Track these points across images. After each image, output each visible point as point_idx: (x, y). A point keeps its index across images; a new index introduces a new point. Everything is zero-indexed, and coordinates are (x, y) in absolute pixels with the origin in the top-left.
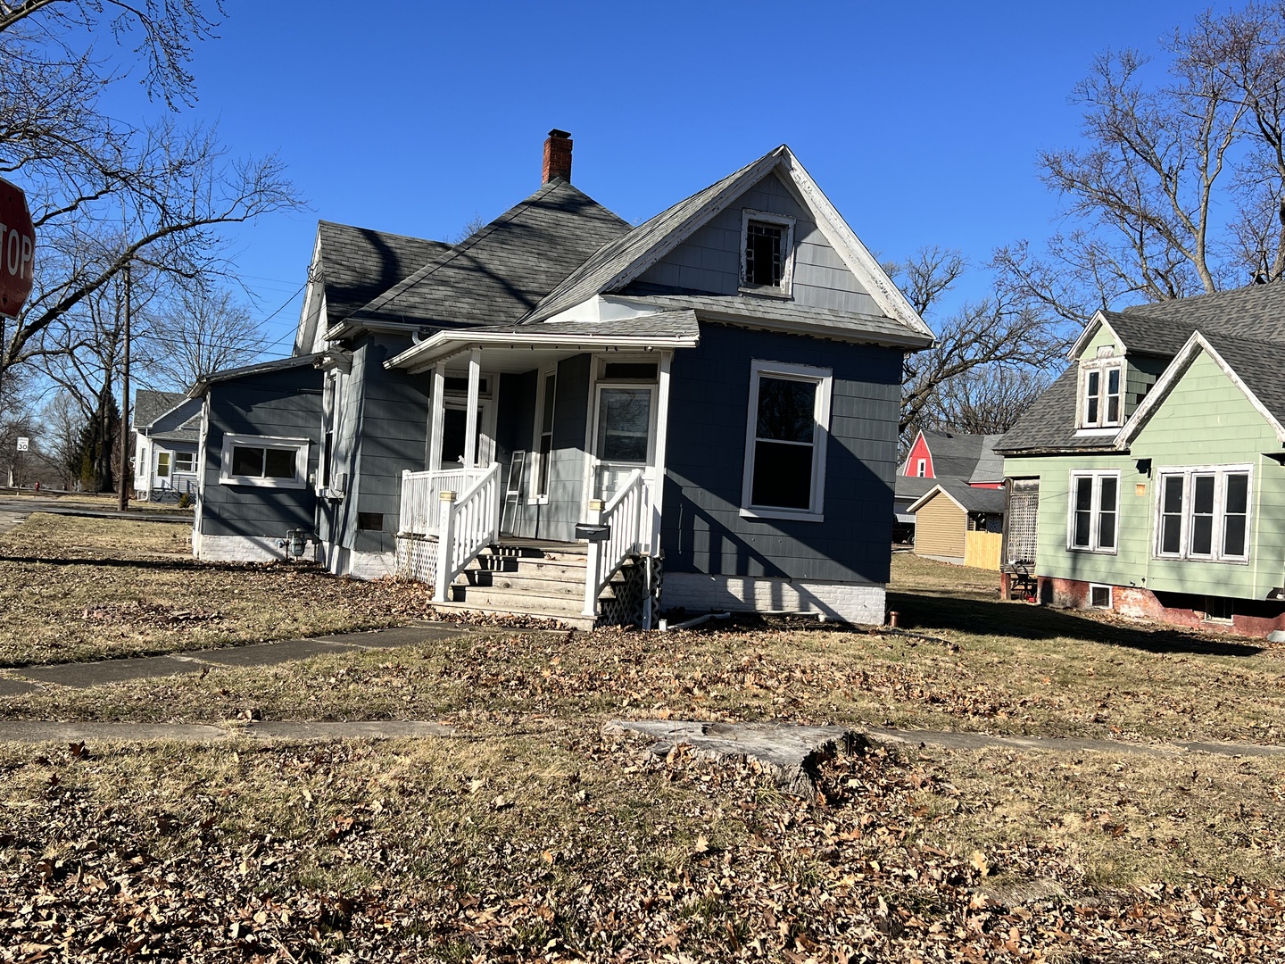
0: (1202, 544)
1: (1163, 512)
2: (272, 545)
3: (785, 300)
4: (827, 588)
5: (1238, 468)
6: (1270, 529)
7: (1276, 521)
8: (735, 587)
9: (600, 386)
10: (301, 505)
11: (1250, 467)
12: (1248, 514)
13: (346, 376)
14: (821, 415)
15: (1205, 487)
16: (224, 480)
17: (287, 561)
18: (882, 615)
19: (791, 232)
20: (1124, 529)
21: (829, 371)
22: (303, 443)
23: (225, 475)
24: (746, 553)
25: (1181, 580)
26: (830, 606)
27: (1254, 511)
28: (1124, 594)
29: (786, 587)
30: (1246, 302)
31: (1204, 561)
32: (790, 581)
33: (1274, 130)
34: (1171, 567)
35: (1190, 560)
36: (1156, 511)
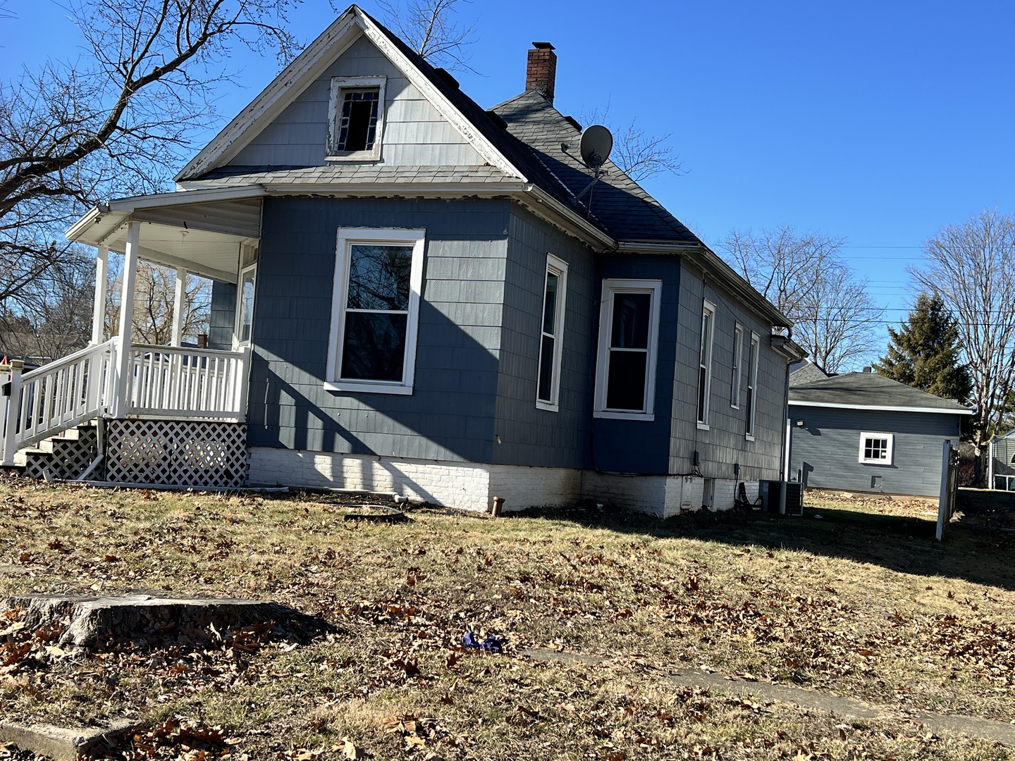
3: (374, 162)
4: (421, 468)
8: (323, 464)
9: (243, 271)
18: (484, 500)
19: (382, 92)
21: (422, 231)
24: (332, 429)
26: (424, 488)
29: (376, 465)
32: (380, 459)
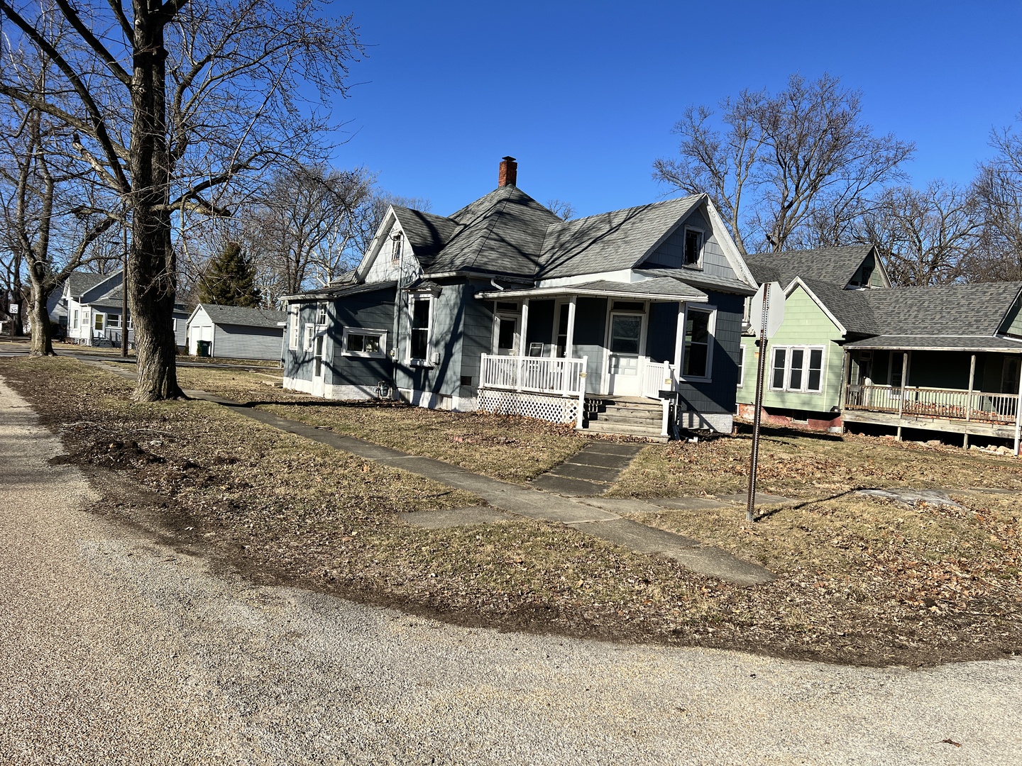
0: (796, 383)
1: (773, 367)
2: (368, 390)
3: (700, 271)
4: (711, 415)
5: (817, 346)
6: (832, 377)
7: (834, 373)
9: (612, 314)
10: (383, 367)
11: (824, 347)
12: (822, 370)
13: (436, 299)
14: (711, 329)
15: (798, 356)
16: (344, 353)
17: (378, 399)
18: (731, 428)
19: (703, 236)
20: (746, 375)
21: (716, 307)
22: (384, 332)
23: (344, 350)
25: (783, 402)
26: (713, 425)
27: (825, 368)
28: (746, 408)
29: (695, 415)
30: (801, 258)
31: (797, 392)
32: (697, 413)
33: (784, 160)
34: (777, 395)
35: (789, 392)
36: (770, 367)
